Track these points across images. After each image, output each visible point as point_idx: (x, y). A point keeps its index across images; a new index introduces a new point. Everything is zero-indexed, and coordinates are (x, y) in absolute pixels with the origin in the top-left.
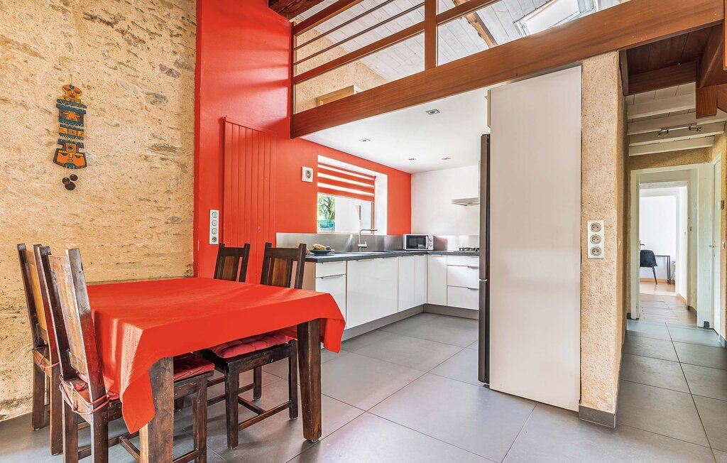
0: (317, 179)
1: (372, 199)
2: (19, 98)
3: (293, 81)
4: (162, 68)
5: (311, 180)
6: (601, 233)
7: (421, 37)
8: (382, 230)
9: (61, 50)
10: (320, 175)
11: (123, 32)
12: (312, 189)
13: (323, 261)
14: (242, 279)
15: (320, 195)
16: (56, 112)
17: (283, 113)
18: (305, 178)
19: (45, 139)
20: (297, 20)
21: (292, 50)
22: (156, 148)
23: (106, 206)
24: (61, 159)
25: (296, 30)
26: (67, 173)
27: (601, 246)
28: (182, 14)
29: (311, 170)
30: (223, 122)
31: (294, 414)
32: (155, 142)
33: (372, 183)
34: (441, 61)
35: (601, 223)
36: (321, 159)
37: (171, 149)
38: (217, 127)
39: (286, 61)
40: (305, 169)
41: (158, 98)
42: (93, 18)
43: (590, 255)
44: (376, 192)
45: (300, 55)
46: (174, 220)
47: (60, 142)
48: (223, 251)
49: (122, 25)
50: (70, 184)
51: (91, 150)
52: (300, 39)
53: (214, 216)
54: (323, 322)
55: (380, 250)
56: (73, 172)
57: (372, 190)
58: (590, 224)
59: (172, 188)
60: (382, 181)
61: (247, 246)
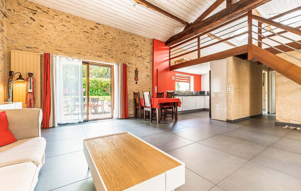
0: (175, 79)
1: (190, 82)
2: (131, 71)
3: (170, 59)
4: (148, 62)
5: (174, 79)
6: (230, 88)
7: (197, 52)
8: (192, 90)
9: (135, 63)
10: (176, 78)
11: (142, 58)
12: (175, 81)
13: (177, 96)
14: (163, 98)
15: (176, 82)
16: (135, 72)
17: (168, 66)
18: (173, 79)
19: (134, 77)
20: (171, 47)
21: (170, 52)
22: (147, 76)
23: (140, 86)
24: (136, 79)
25: (170, 48)
26: (136, 81)
27: (230, 90)
28: (151, 52)
29: (174, 77)
30: (157, 70)
31: (173, 118)
32: (147, 75)
33: (190, 78)
34: (201, 57)
35: (230, 87)
36: (176, 74)
37: (149, 76)
38: (156, 71)
39: (169, 55)
40: (173, 77)
41: (147, 67)
42: (139, 57)
43: (228, 92)
44: (191, 80)
45: (171, 53)
46: (149, 88)
47: (135, 77)
48: (158, 93)
49: (142, 57)
50: (136, 83)
51: (139, 78)
52: (172, 50)
53: (156, 87)
54: (178, 103)
55: (191, 95)
56: (137, 81)
57: (190, 80)
58: (228, 87)
59: (149, 83)
60: (192, 78)
61: (163, 92)
